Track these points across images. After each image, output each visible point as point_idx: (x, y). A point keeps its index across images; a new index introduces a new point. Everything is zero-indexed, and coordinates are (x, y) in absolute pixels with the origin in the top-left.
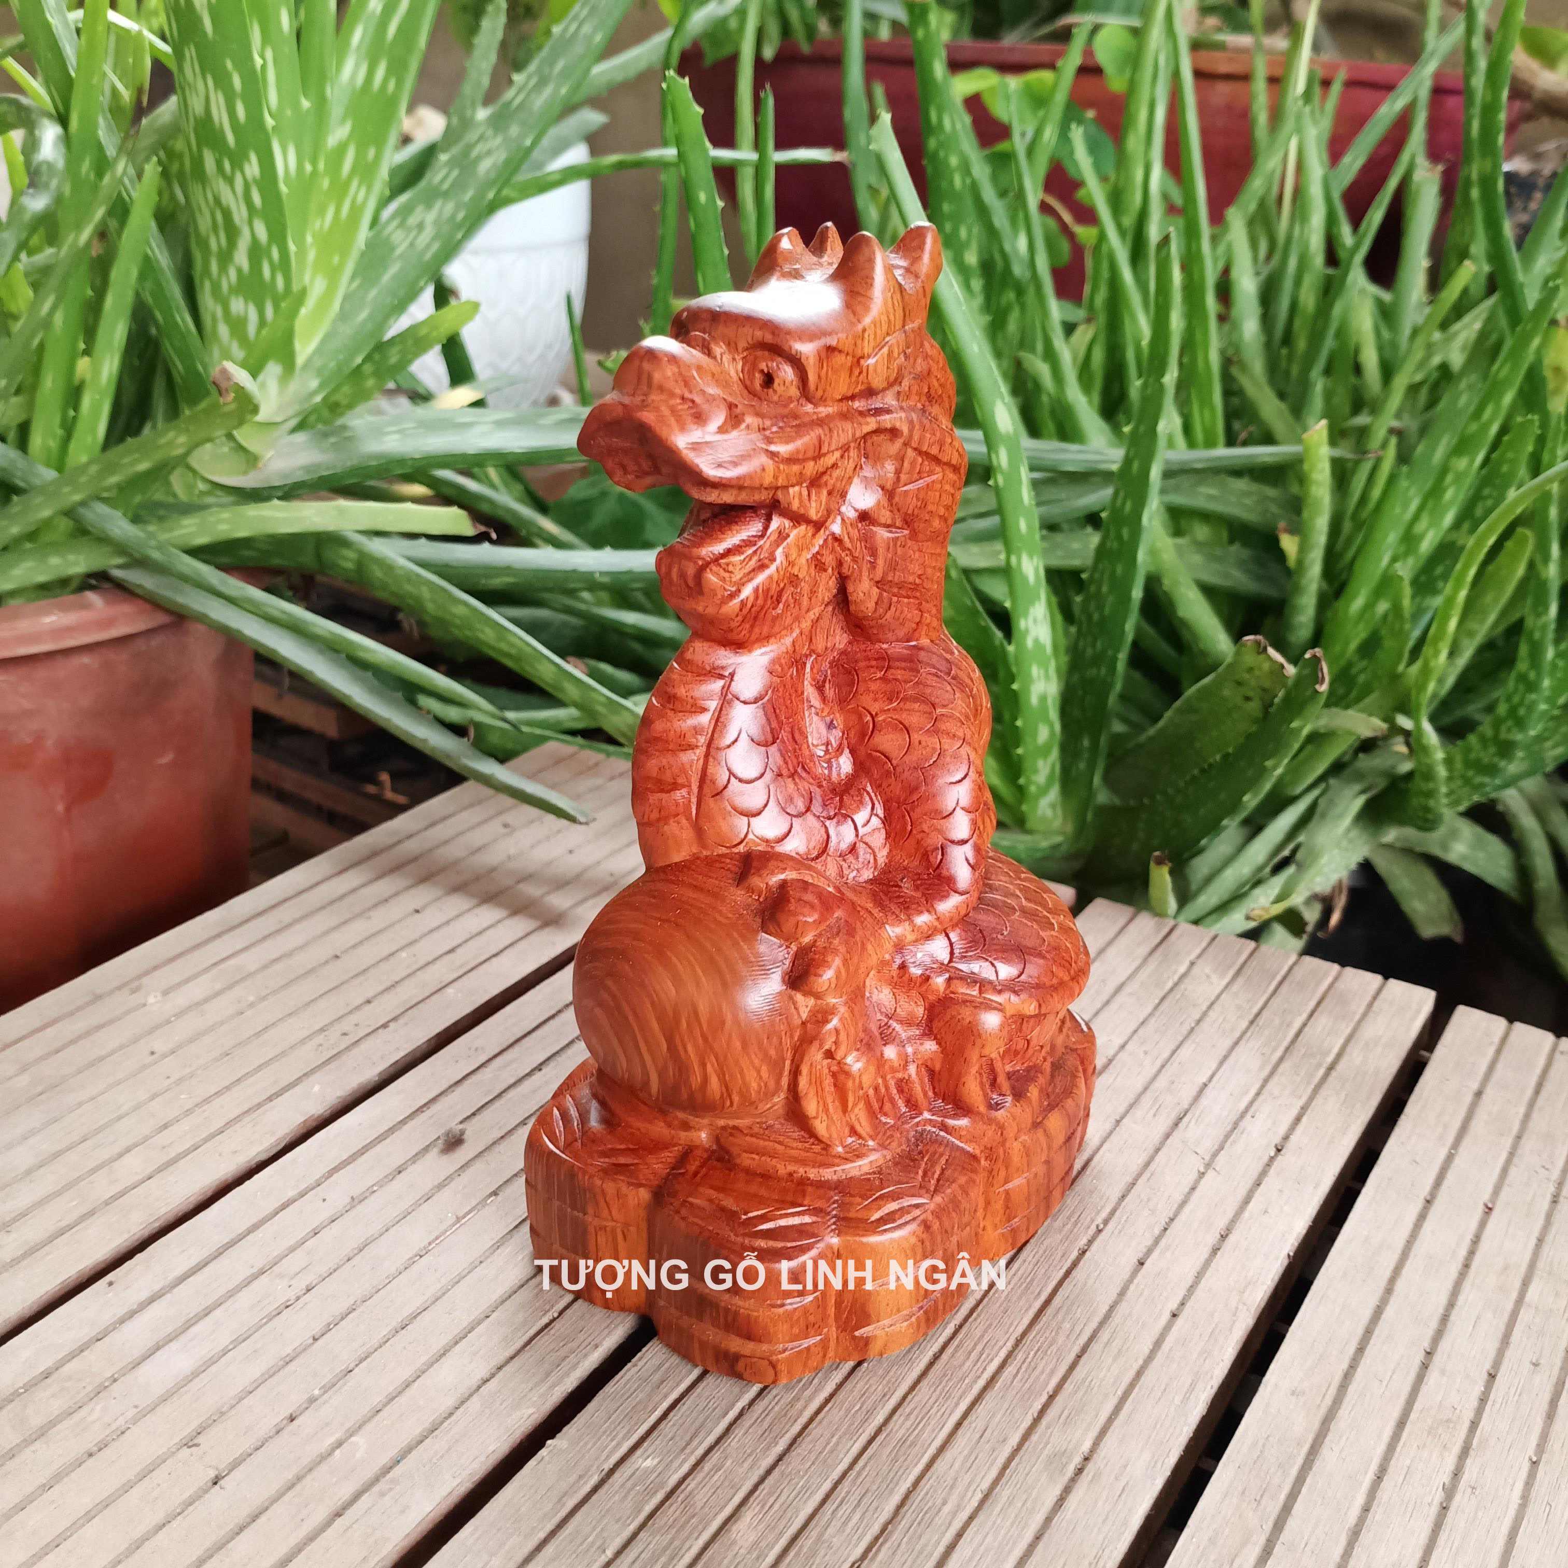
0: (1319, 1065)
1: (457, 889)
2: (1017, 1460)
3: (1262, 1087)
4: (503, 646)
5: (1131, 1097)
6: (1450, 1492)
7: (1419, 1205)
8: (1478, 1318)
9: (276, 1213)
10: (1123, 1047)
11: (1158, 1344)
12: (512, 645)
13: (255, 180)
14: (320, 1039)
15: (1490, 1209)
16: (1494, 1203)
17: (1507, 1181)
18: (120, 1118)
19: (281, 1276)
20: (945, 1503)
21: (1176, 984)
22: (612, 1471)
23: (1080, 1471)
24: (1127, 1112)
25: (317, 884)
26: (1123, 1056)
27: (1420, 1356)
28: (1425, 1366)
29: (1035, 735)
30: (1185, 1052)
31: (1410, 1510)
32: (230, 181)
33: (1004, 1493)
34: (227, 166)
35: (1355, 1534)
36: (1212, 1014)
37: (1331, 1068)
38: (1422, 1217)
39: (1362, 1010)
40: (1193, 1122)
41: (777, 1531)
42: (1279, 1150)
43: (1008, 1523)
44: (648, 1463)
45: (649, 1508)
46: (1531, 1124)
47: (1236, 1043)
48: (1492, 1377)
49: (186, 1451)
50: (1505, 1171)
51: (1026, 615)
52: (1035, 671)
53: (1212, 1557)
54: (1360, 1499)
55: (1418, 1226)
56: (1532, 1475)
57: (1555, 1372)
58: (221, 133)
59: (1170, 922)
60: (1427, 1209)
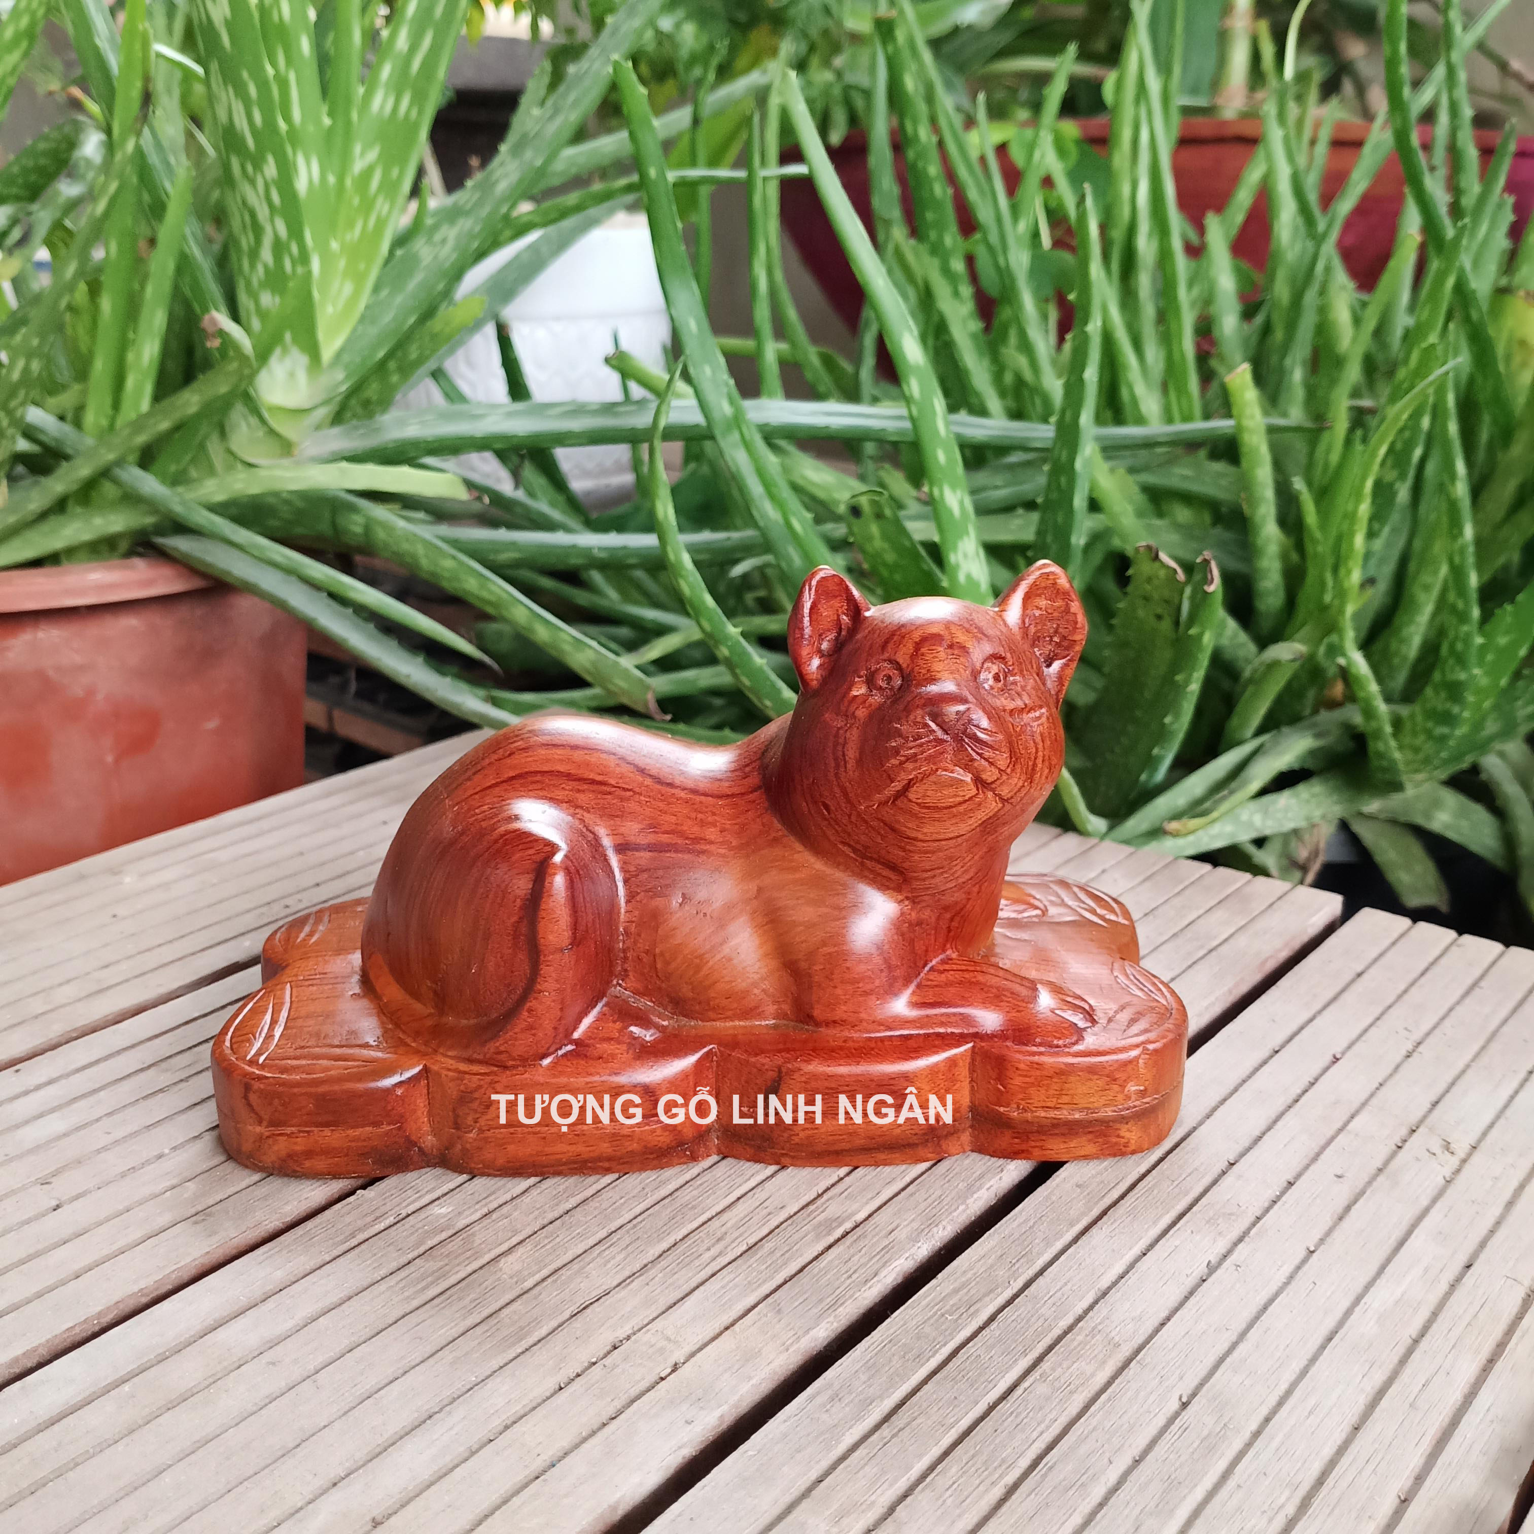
2: (789, 1222)
4: (485, 594)
6: (1212, 1269)
7: (1266, 1053)
8: (1293, 1139)
12: (491, 592)
13: (273, 180)
15: (1338, 1059)
16: (1343, 1053)
17: (1364, 1038)
18: (70, 960)
19: (167, 1070)
20: (709, 1249)
22: (408, 1215)
23: (847, 1233)
27: (1221, 1166)
28: (1224, 1173)
31: (1166, 1278)
32: (252, 182)
33: (768, 1246)
34: (250, 168)
35: (1105, 1294)
37: (1211, 951)
38: (1265, 1062)
39: (1262, 908)
41: (542, 1264)
43: (763, 1267)
44: (443, 1210)
45: (430, 1243)
46: (1406, 998)
48: (1291, 1184)
49: (39, 1187)
50: (1366, 1031)
53: (951, 1303)
54: (1119, 1268)
55: (1257, 1070)
56: (1304, 1261)
57: (1360, 1185)
58: (243, 140)
59: (1094, 841)
60: (1271, 1057)
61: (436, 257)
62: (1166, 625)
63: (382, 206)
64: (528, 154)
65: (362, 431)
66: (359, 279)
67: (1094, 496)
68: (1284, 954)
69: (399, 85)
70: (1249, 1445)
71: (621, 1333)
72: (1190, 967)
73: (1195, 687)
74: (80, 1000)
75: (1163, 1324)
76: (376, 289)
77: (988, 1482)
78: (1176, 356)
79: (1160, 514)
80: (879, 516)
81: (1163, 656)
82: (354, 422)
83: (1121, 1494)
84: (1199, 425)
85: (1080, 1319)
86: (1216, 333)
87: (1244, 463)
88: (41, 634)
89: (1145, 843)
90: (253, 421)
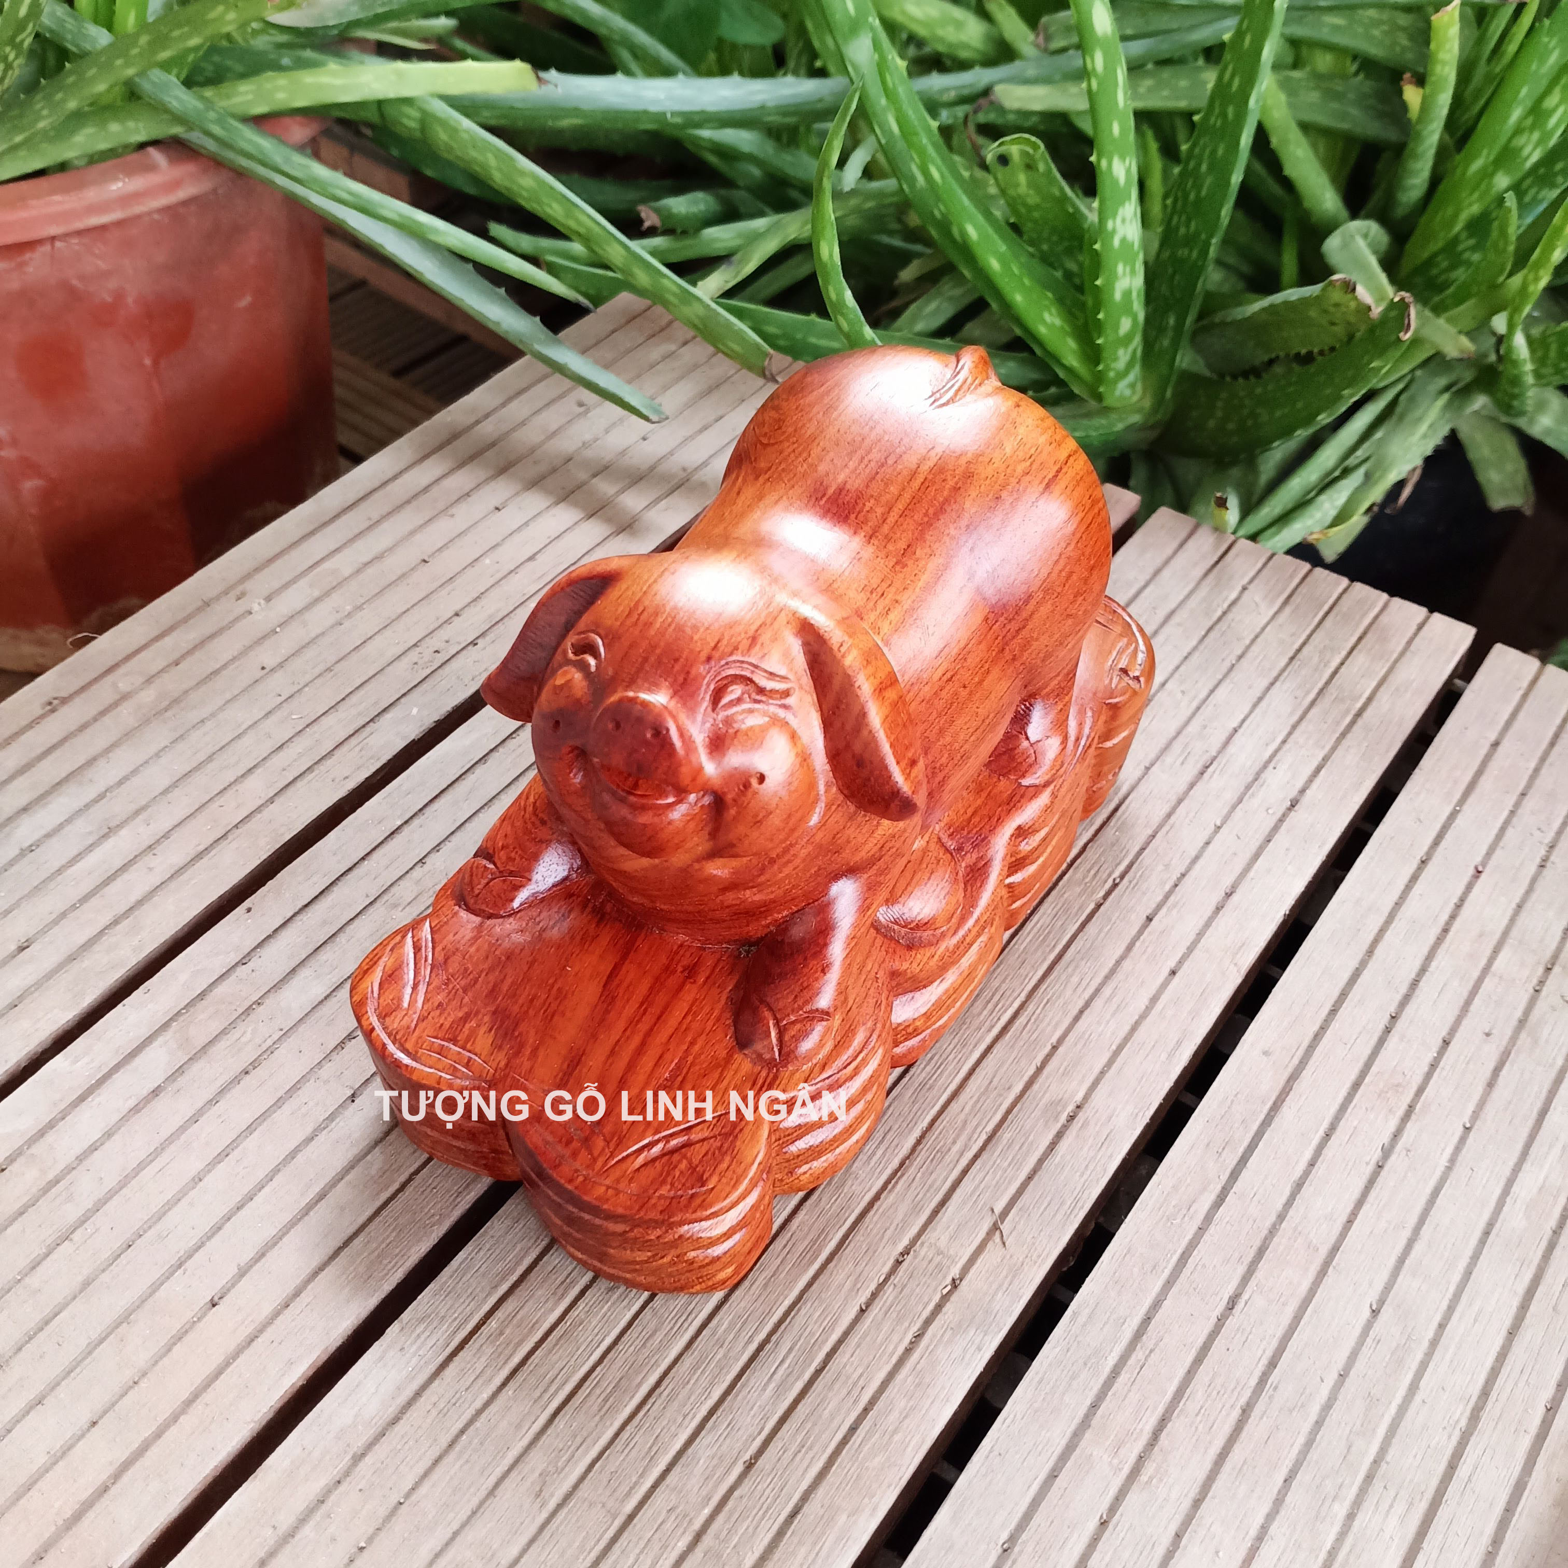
0: (1348, 711)
1: (534, 483)
2: (1019, 1106)
3: (1290, 734)
5: (1163, 742)
6: (1387, 1152)
7: (1414, 865)
8: (1445, 985)
9: (387, 839)
10: (1163, 685)
11: (1154, 1000)
14: (413, 656)
15: (1480, 872)
16: (1484, 864)
17: (1501, 844)
20: (954, 1142)
21: (1224, 613)
23: (1071, 1118)
24: (1158, 758)
25: (401, 473)
27: (1386, 1019)
28: (1388, 1030)
29: (1117, 326)
30: (1223, 692)
31: (1350, 1167)
33: (1006, 1135)
35: (1299, 1186)
36: (1255, 649)
37: (1359, 714)
38: (1414, 878)
39: (1400, 648)
40: (1217, 772)
42: (1293, 805)
43: (1006, 1164)
46: (1538, 782)
47: (1272, 684)
48: (1446, 1043)
50: (1503, 830)
51: (1114, 216)
52: (1120, 268)
53: (1173, 1203)
54: (1308, 1155)
55: (1409, 887)
56: (1463, 1140)
57: (1504, 1042)
59: (1228, 540)
70: (1429, 1355)
71: (900, 1248)
72: (1338, 742)
75: (1350, 1222)
77: (1228, 1406)
83: (1335, 1414)
85: (1281, 1217)
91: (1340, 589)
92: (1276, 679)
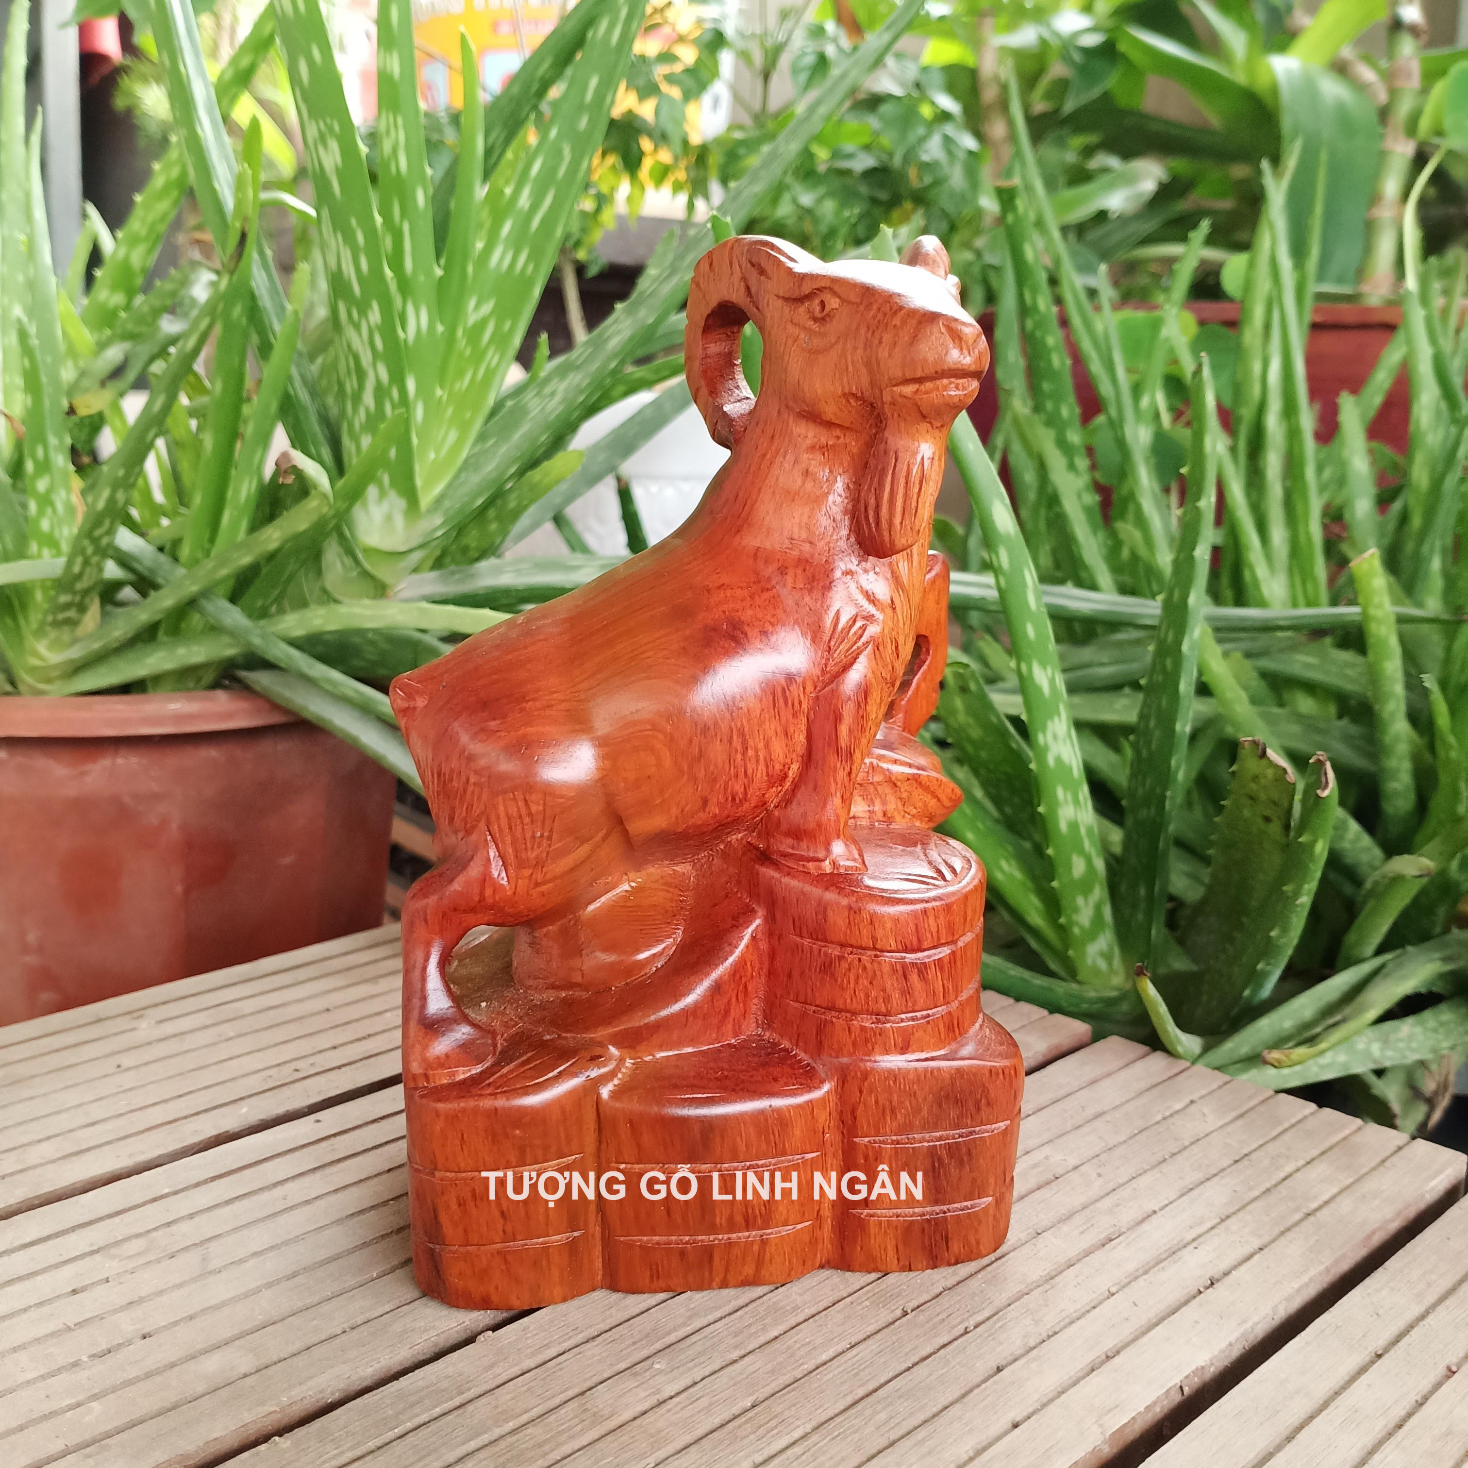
0: (1297, 1209)
3: (1220, 1223)
5: (1065, 1212)
7: (1365, 1358)
9: (144, 1204)
10: (1076, 1168)
13: (377, 327)
15: (1453, 1372)
16: (1459, 1367)
18: (58, 1112)
21: (1165, 1119)
24: (1053, 1226)
26: (1074, 1175)
29: (1069, 867)
30: (1144, 1181)
32: (357, 327)
34: (355, 314)
36: (1192, 1149)
37: (1312, 1213)
38: (1363, 1370)
39: (1373, 1165)
40: (1123, 1245)
42: (1212, 1284)
47: (1208, 1179)
51: (1044, 729)
52: (1060, 793)
55: (1353, 1379)
58: (349, 285)
59: (1186, 1064)
60: (1372, 1362)
61: (543, 409)
62: (1275, 829)
63: (492, 357)
64: (642, 313)
65: (457, 576)
66: (464, 428)
67: (1204, 679)
68: (1395, 1226)
69: (517, 243)
72: (1282, 1233)
73: (1305, 900)
74: (53, 1161)
76: (482, 437)
78: (1302, 538)
79: (1281, 704)
80: (964, 690)
81: (1274, 859)
82: (453, 567)
84: (1325, 611)
86: (1347, 516)
87: (1371, 656)
88: (120, 761)
89: (1244, 1070)
90: (348, 561)
91: (1307, 1112)
92: (1215, 1175)
